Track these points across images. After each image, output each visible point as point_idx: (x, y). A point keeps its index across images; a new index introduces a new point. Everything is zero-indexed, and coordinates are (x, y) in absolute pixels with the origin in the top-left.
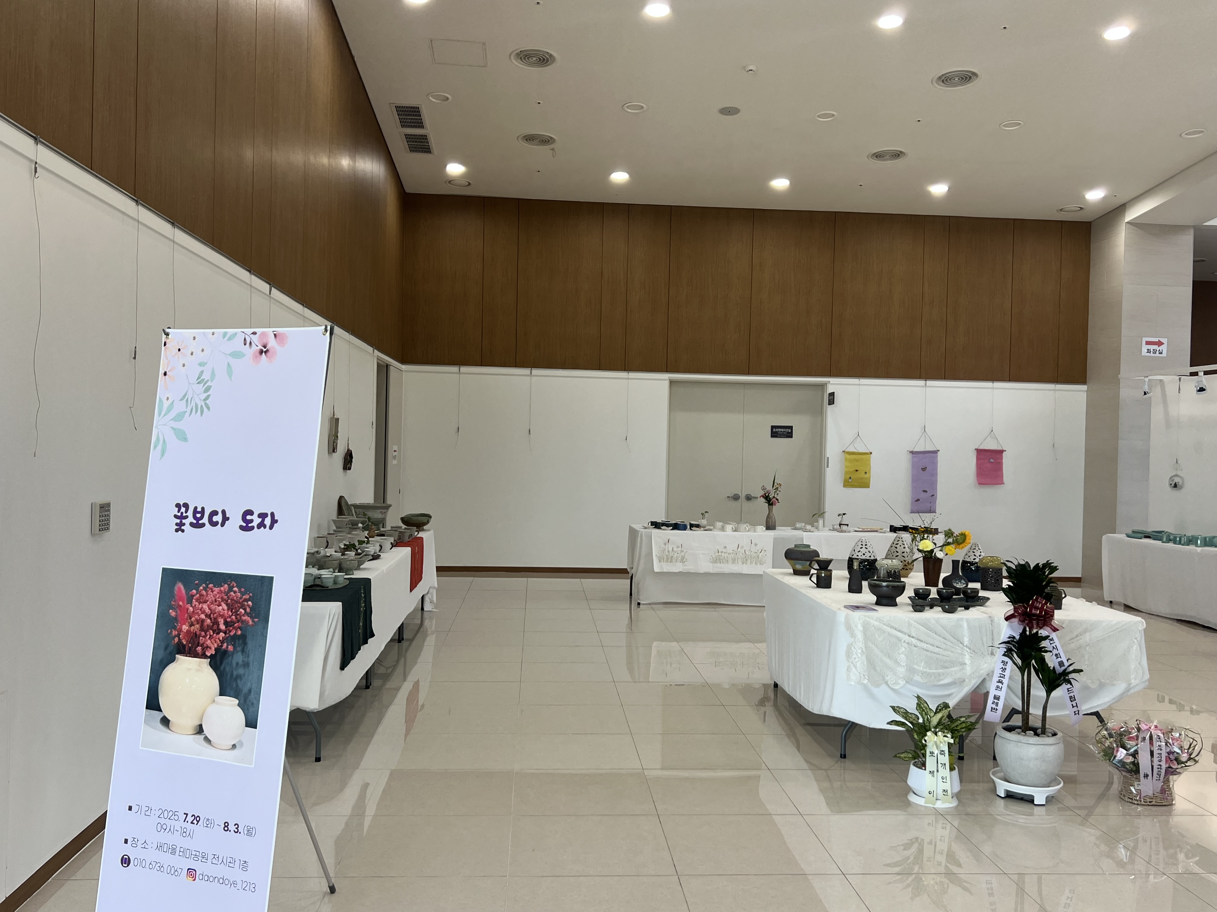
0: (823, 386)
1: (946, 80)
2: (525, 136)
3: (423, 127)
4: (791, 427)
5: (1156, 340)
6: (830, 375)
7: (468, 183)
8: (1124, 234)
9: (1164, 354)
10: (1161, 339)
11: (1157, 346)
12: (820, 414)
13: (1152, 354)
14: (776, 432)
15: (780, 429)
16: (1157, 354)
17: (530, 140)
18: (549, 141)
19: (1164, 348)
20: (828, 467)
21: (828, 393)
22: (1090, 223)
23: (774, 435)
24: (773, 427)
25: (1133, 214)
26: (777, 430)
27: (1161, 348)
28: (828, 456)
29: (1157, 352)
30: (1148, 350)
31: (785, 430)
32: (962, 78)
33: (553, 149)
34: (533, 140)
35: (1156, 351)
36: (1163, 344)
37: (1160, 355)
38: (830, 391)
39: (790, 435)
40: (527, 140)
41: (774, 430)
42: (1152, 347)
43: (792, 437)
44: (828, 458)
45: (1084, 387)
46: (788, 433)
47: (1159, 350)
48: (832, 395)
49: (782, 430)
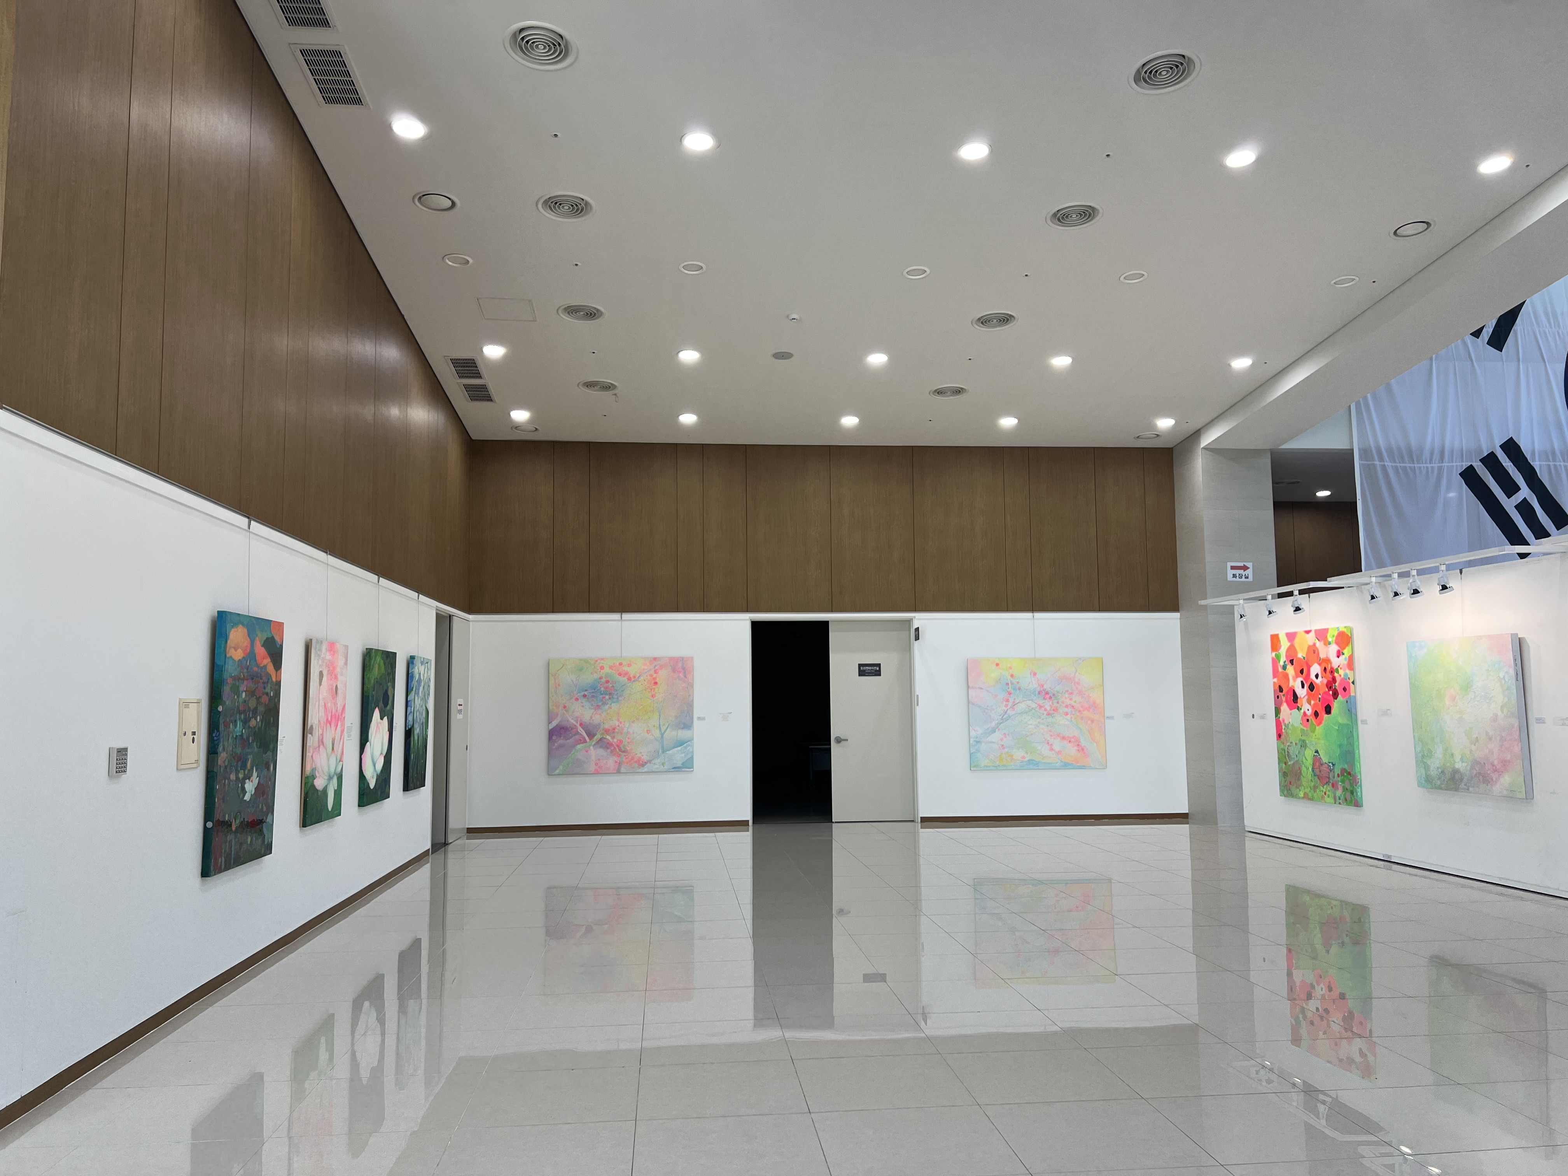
0: (909, 622)
1: (984, 321)
2: (585, 383)
3: (480, 377)
4: (879, 665)
5: (1241, 564)
6: (915, 610)
7: (535, 429)
8: (1201, 459)
9: (1251, 579)
10: (1246, 564)
11: (1243, 571)
12: (908, 650)
13: (1238, 579)
14: (864, 671)
15: (867, 668)
16: (1243, 579)
17: (591, 386)
18: (610, 387)
19: (1249, 572)
20: (918, 705)
21: (914, 628)
22: (1172, 449)
23: (862, 673)
24: (860, 665)
25: (1209, 438)
26: (864, 668)
27: (1247, 572)
28: (917, 694)
29: (1243, 577)
30: (1233, 575)
31: (872, 668)
32: (1000, 320)
33: (616, 395)
34: (594, 387)
35: (1242, 575)
36: (1249, 568)
37: (1247, 580)
38: (915, 626)
39: (878, 673)
40: (587, 386)
41: (862, 668)
42: (1237, 572)
43: (880, 675)
44: (918, 696)
45: (1177, 615)
46: (876, 671)
47: (1245, 575)
48: (917, 629)
49: (870, 668)
